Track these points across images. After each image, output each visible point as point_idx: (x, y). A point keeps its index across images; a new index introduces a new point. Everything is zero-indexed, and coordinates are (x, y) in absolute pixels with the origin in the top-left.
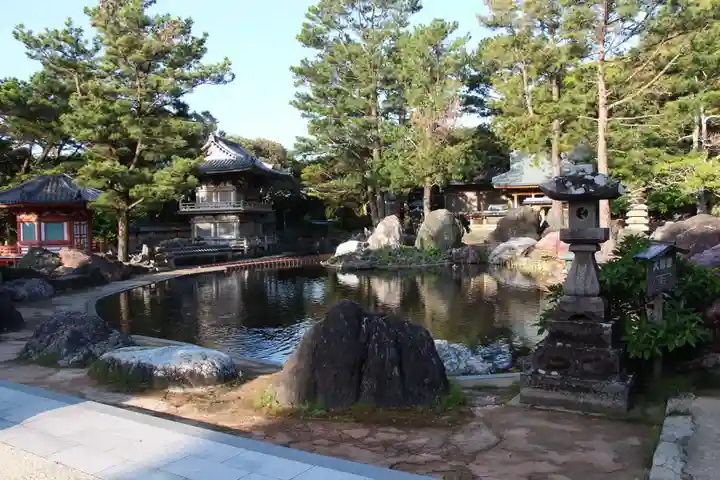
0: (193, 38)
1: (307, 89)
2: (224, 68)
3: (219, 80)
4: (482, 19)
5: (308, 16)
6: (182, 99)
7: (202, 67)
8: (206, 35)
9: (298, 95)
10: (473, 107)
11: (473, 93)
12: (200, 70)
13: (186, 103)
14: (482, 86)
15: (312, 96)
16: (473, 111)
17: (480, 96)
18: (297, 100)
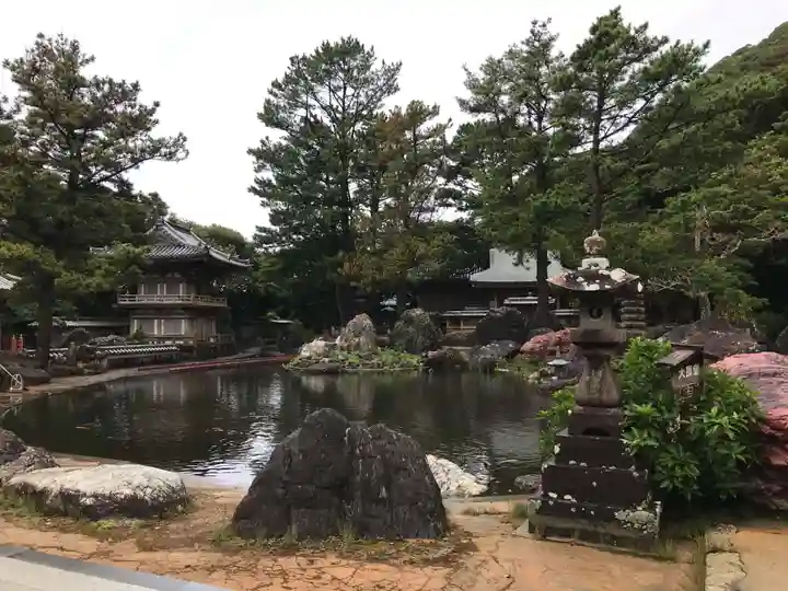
0: (141, 106)
1: (268, 175)
2: (176, 143)
3: (170, 156)
4: (463, 103)
5: (271, 92)
6: (125, 175)
7: (151, 140)
8: (157, 104)
9: (257, 181)
10: (451, 200)
11: (451, 186)
12: (148, 143)
13: (130, 181)
14: (460, 178)
15: (274, 182)
16: (450, 205)
17: (458, 188)
18: (257, 187)
